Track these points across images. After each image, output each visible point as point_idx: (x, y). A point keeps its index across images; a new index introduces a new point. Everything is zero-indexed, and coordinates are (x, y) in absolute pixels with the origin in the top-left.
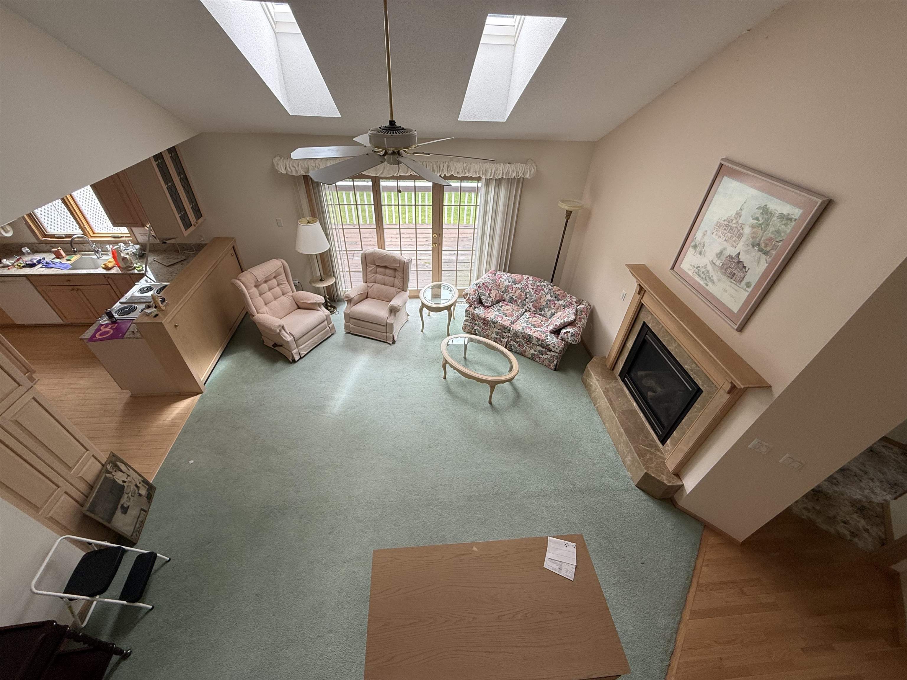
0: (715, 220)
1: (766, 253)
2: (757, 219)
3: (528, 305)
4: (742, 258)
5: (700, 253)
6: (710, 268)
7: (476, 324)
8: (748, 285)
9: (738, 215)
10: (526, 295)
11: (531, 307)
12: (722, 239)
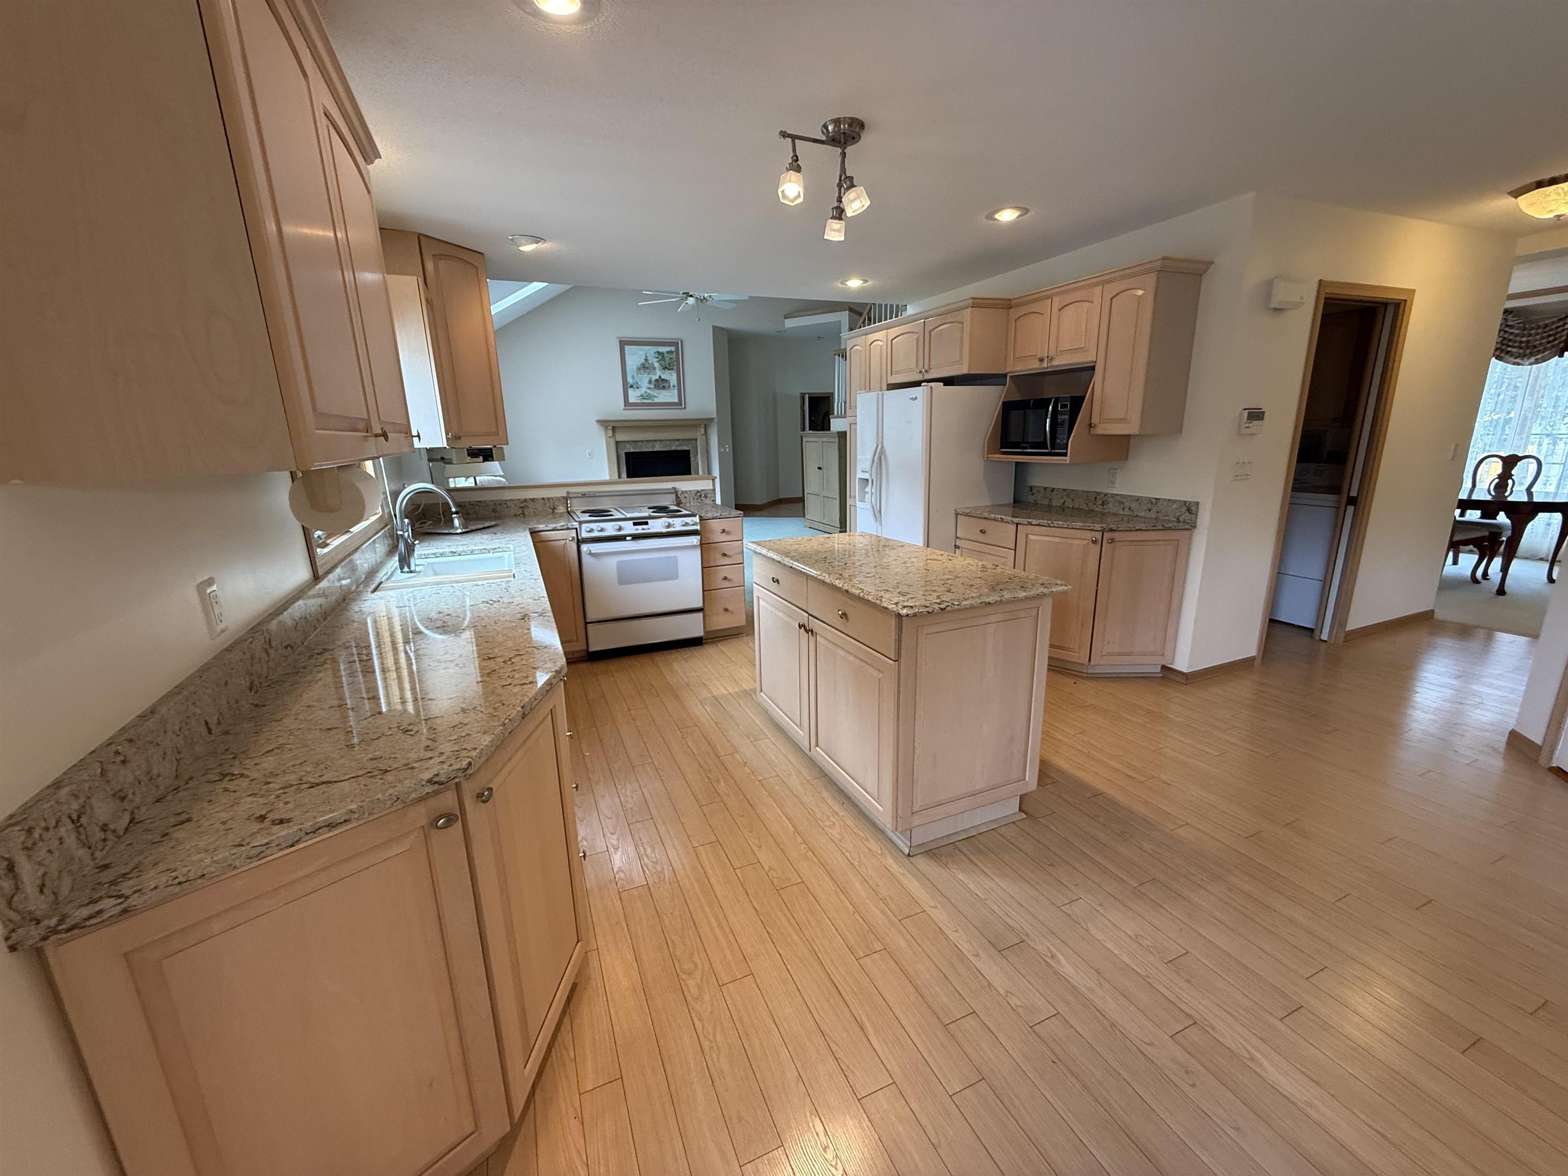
0: (635, 367)
1: (672, 369)
2: (658, 358)
4: (663, 377)
5: (638, 388)
6: (649, 391)
8: (674, 386)
9: (646, 360)
12: (646, 375)
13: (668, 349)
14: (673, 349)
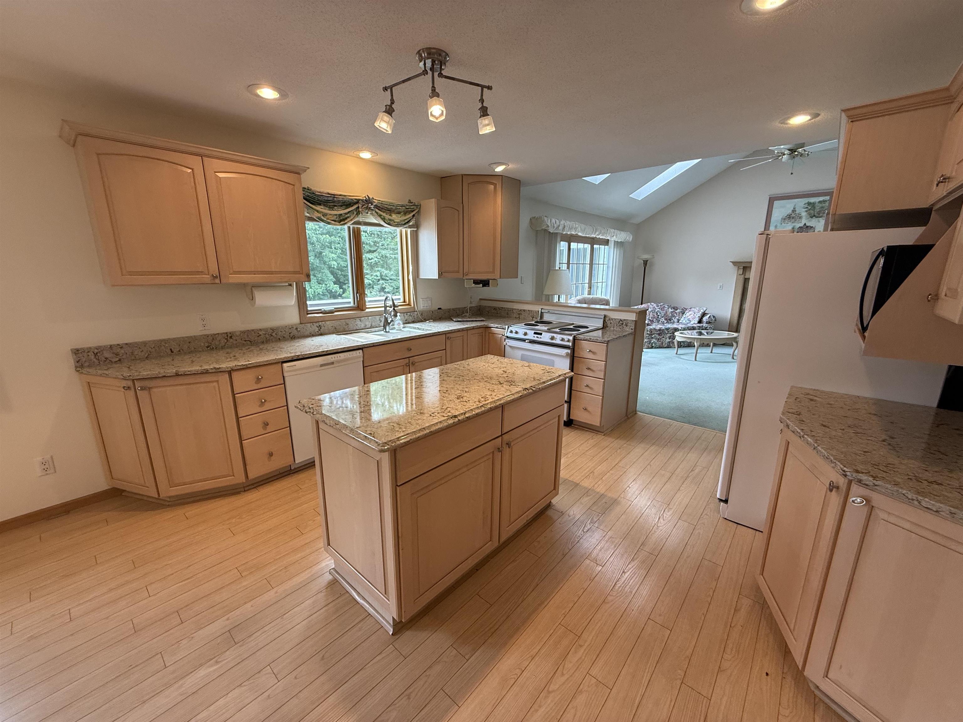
0: (780, 218)
1: (821, 217)
2: (807, 208)
3: (661, 320)
4: (808, 224)
7: (652, 338)
9: (794, 211)
10: (657, 314)
11: (664, 320)
12: (790, 224)
13: (821, 199)
14: (828, 198)
